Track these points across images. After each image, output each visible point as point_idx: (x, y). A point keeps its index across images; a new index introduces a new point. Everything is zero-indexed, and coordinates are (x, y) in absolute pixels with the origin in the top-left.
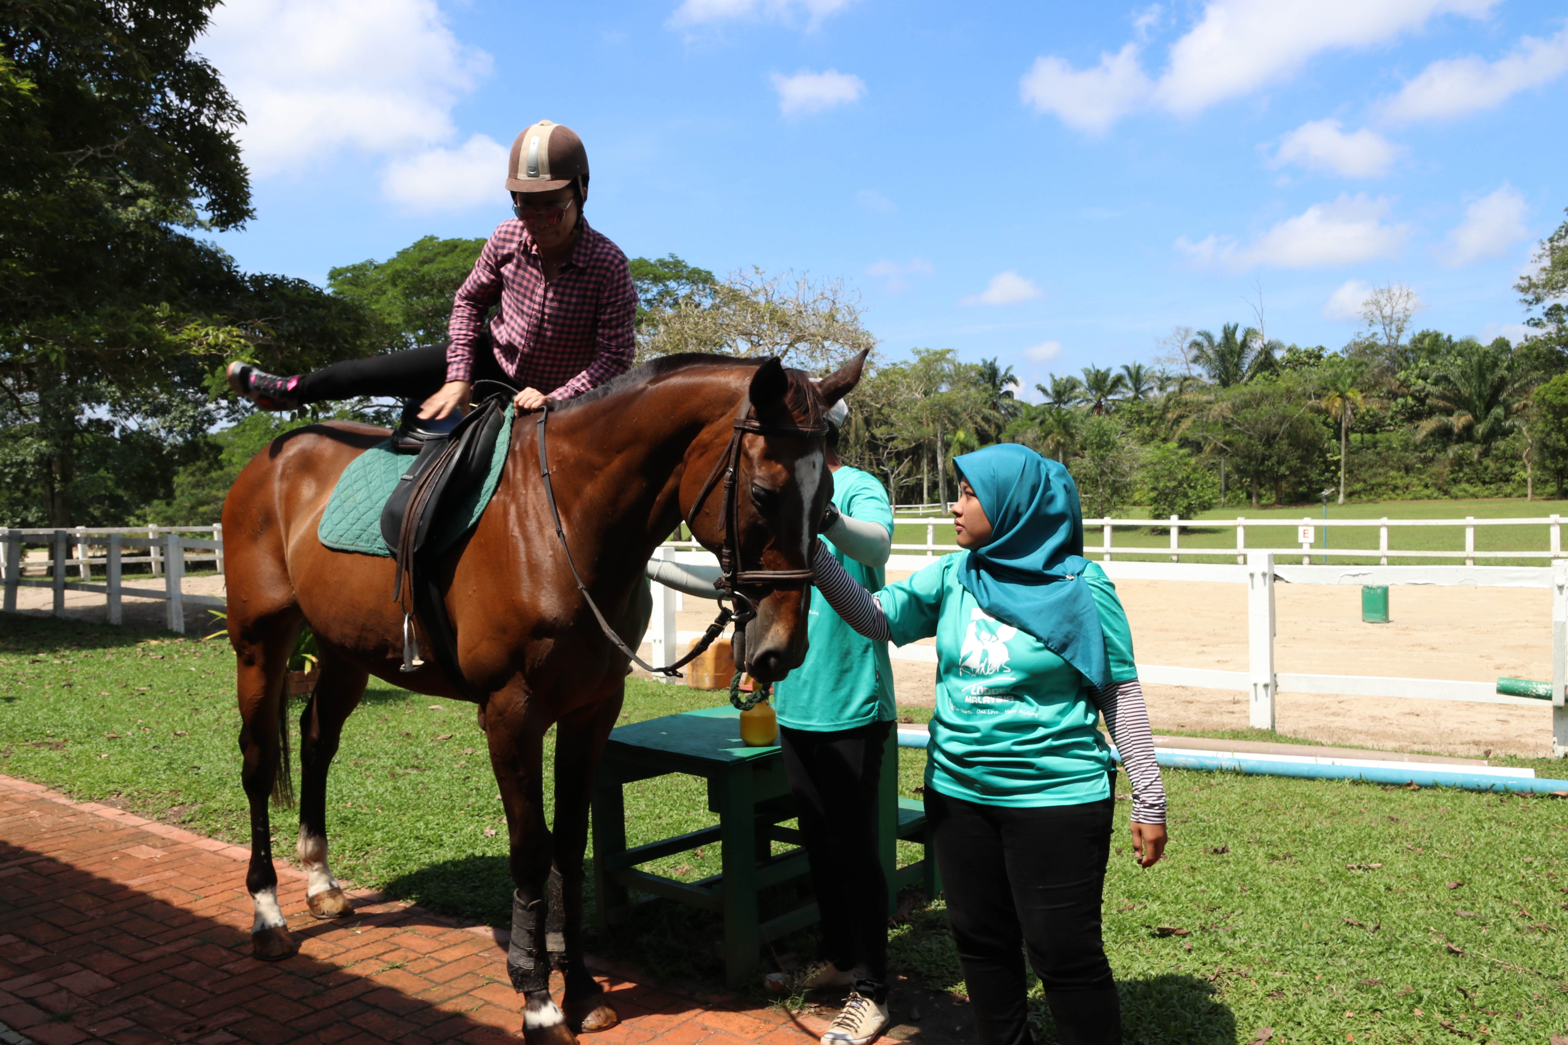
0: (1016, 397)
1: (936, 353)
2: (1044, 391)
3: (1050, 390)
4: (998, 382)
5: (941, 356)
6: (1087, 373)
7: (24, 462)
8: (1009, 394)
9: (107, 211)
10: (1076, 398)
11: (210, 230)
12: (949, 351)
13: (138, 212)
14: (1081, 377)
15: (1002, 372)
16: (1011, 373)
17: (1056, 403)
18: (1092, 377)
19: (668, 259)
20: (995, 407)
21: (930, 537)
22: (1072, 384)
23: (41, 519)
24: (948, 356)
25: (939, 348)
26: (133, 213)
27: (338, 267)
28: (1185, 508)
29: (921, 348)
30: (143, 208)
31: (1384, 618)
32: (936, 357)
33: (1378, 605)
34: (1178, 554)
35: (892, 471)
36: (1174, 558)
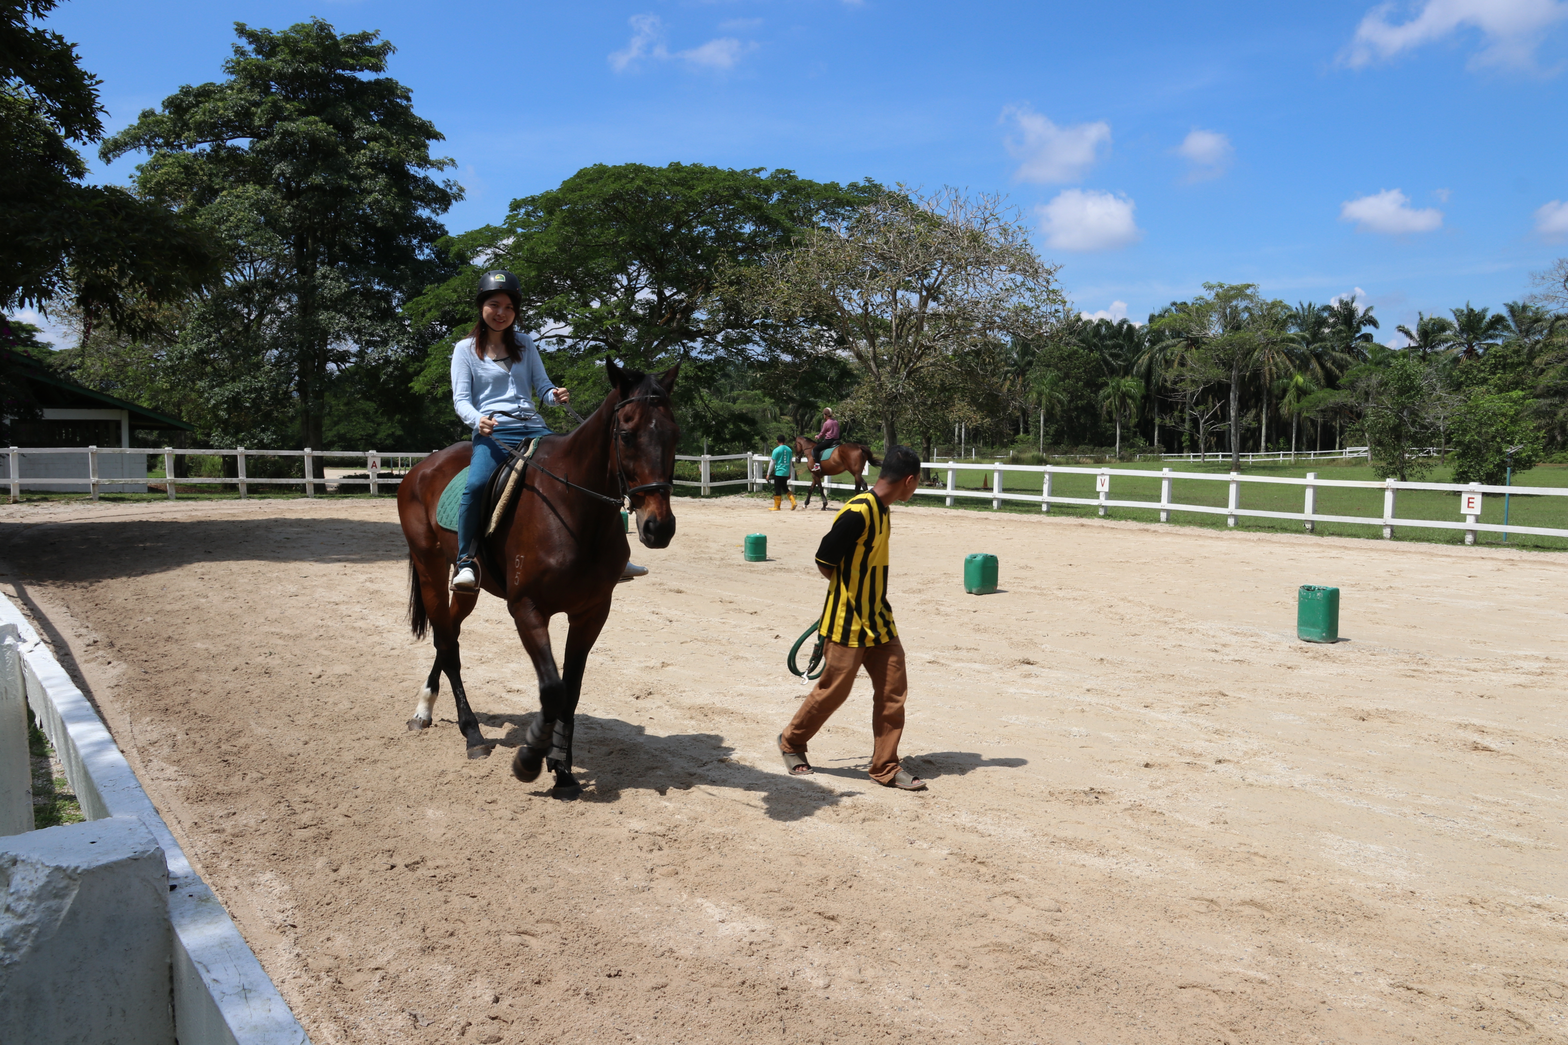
0: (1376, 340)
1: (1232, 288)
2: (1408, 334)
3: (1414, 333)
4: (1355, 324)
5: (1240, 292)
6: (1458, 314)
7: (262, 388)
8: (1368, 338)
10: (1446, 341)
12: (1248, 286)
13: (368, 153)
14: (1451, 318)
15: (1360, 312)
16: (1371, 314)
17: (1420, 347)
18: (1464, 319)
19: (862, 183)
20: (1349, 350)
21: (1046, 488)
22: (1441, 326)
23: (275, 441)
24: (1248, 292)
25: (1237, 282)
27: (519, 198)
28: (1498, 465)
29: (1214, 282)
30: (372, 151)
31: (1332, 635)
32: (1232, 293)
33: (1320, 616)
34: (1313, 522)
35: (1202, 416)
36: (1308, 526)
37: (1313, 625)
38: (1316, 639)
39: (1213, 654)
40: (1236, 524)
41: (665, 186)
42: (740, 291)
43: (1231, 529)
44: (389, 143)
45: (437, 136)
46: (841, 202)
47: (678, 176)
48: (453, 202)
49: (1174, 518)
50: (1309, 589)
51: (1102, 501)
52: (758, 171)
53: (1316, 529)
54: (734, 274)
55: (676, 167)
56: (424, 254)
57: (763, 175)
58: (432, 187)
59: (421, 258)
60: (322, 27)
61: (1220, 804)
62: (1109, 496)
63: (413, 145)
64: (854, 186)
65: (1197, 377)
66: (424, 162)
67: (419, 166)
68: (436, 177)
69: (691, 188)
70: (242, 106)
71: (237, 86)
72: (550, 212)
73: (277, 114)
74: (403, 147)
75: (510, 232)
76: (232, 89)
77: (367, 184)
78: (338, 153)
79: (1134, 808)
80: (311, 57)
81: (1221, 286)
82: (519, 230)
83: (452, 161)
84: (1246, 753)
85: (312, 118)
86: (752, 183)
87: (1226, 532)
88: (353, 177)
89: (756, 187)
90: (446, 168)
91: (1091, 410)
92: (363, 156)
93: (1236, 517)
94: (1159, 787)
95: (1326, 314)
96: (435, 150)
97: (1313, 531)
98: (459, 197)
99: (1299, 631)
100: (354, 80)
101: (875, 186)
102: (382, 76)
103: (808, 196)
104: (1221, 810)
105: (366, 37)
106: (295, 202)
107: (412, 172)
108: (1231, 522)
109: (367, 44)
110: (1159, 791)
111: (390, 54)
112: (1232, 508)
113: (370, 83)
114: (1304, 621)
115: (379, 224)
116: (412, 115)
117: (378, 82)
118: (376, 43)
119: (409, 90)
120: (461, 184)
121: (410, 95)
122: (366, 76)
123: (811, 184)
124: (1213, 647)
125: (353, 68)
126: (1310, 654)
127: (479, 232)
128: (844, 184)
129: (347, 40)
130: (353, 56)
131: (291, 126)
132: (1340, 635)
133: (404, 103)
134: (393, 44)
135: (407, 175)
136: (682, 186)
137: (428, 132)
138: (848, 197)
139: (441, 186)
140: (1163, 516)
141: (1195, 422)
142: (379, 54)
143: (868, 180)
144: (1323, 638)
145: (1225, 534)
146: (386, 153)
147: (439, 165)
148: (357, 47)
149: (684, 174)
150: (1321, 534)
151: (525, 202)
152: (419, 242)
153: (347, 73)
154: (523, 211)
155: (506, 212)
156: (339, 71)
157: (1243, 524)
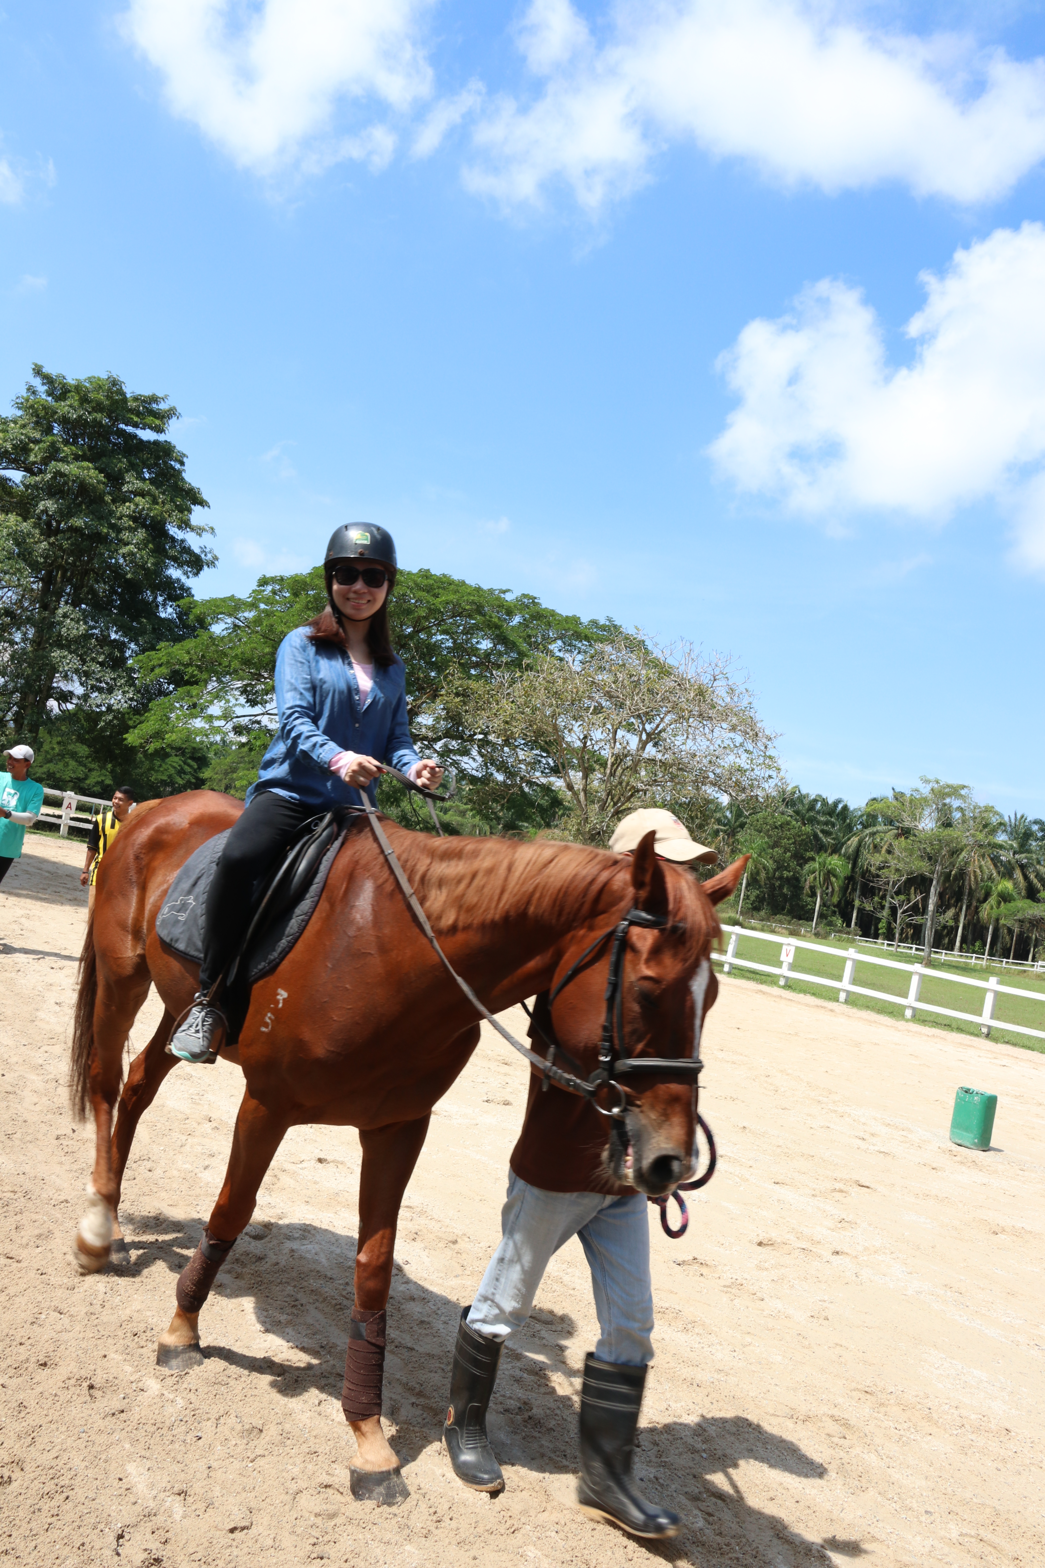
1: (948, 786)
5: (955, 791)
9: (106, 503)
11: (200, 535)
12: (964, 787)
13: (132, 507)
24: (963, 792)
25: (954, 781)
26: (129, 508)
29: (931, 777)
30: (137, 505)
31: (984, 1143)
32: (947, 790)
33: (975, 1121)
34: (989, 1027)
35: (901, 906)
36: (985, 1030)
37: (967, 1129)
38: (968, 1144)
39: (860, 1142)
40: (914, 1016)
41: (411, 589)
42: (465, 703)
43: (907, 1021)
44: (155, 501)
45: (202, 503)
46: (578, 636)
47: (425, 582)
48: (205, 567)
49: (853, 1000)
50: (967, 1091)
51: (784, 971)
52: (504, 592)
53: (990, 1035)
54: (461, 686)
55: (426, 574)
56: (167, 612)
57: (509, 597)
58: (188, 550)
59: (163, 615)
60: (115, 383)
61: (826, 1298)
62: (793, 967)
63: (177, 506)
64: (594, 623)
65: (901, 866)
66: (185, 524)
67: (180, 527)
68: (194, 542)
69: (436, 596)
70: (21, 441)
71: (21, 422)
72: (296, 594)
73: (53, 454)
74: (167, 507)
75: (253, 605)
76: (15, 422)
77: (125, 535)
78: (104, 501)
79: (735, 1287)
80: (98, 407)
81: (937, 782)
82: (262, 606)
83: (212, 529)
84: (866, 1249)
85: (86, 464)
86: (497, 603)
87: (902, 1023)
88: (113, 527)
89: (499, 606)
90: (204, 534)
91: (795, 883)
92: (127, 509)
93: (914, 1009)
94: (767, 1269)
95: (1035, 828)
96: (197, 515)
97: (988, 1036)
98: (211, 564)
99: (952, 1133)
100: (135, 436)
101: (615, 626)
102: (161, 438)
103: (549, 624)
104: (826, 1304)
105: (154, 399)
106: (52, 539)
107: (171, 533)
108: (908, 1013)
109: (154, 406)
110: (765, 1273)
111: (174, 418)
112: (911, 1000)
113: (149, 442)
114: (957, 1124)
115: (129, 576)
116: (183, 479)
117: (156, 443)
118: (163, 406)
119: (185, 455)
120: (216, 553)
121: (185, 460)
122: (147, 435)
123: (553, 613)
124: (861, 1134)
125: (136, 425)
126: (958, 1159)
127: (224, 600)
128: (585, 620)
129: (136, 399)
130: (138, 414)
131: (64, 468)
132: (993, 1144)
133: (177, 466)
134: (179, 410)
135: (165, 534)
136: (428, 592)
137: (194, 498)
138: (587, 632)
139: (197, 551)
140: (842, 996)
141: (894, 910)
142: (163, 417)
143: (609, 619)
144: (975, 1144)
145: (901, 1024)
146: (150, 509)
147: (199, 531)
148: (144, 407)
149: (431, 582)
150: (996, 1040)
151: (273, 580)
152: (164, 600)
153: (130, 429)
154: (269, 588)
155: (254, 586)
156: (122, 426)
157: (920, 1018)
